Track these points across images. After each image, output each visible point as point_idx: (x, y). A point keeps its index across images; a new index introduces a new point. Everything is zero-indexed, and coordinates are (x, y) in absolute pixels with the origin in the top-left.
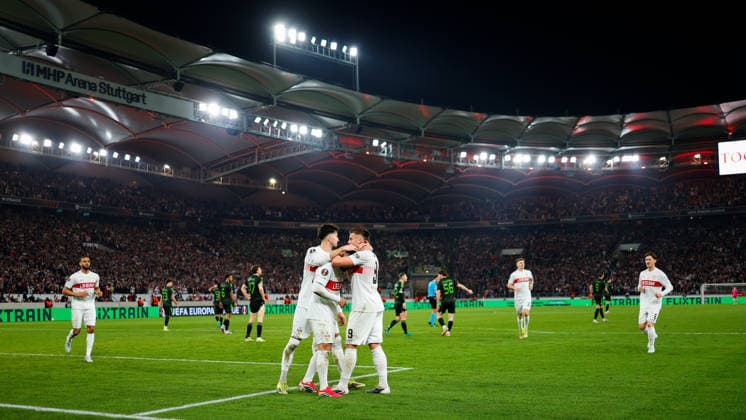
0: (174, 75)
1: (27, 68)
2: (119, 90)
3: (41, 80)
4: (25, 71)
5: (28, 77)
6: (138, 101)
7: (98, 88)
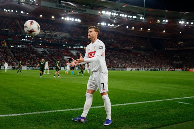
0: (91, 6)
1: (57, 6)
2: (79, 9)
3: (60, 8)
4: (56, 6)
5: (57, 8)
6: (84, 11)
7: (74, 9)
